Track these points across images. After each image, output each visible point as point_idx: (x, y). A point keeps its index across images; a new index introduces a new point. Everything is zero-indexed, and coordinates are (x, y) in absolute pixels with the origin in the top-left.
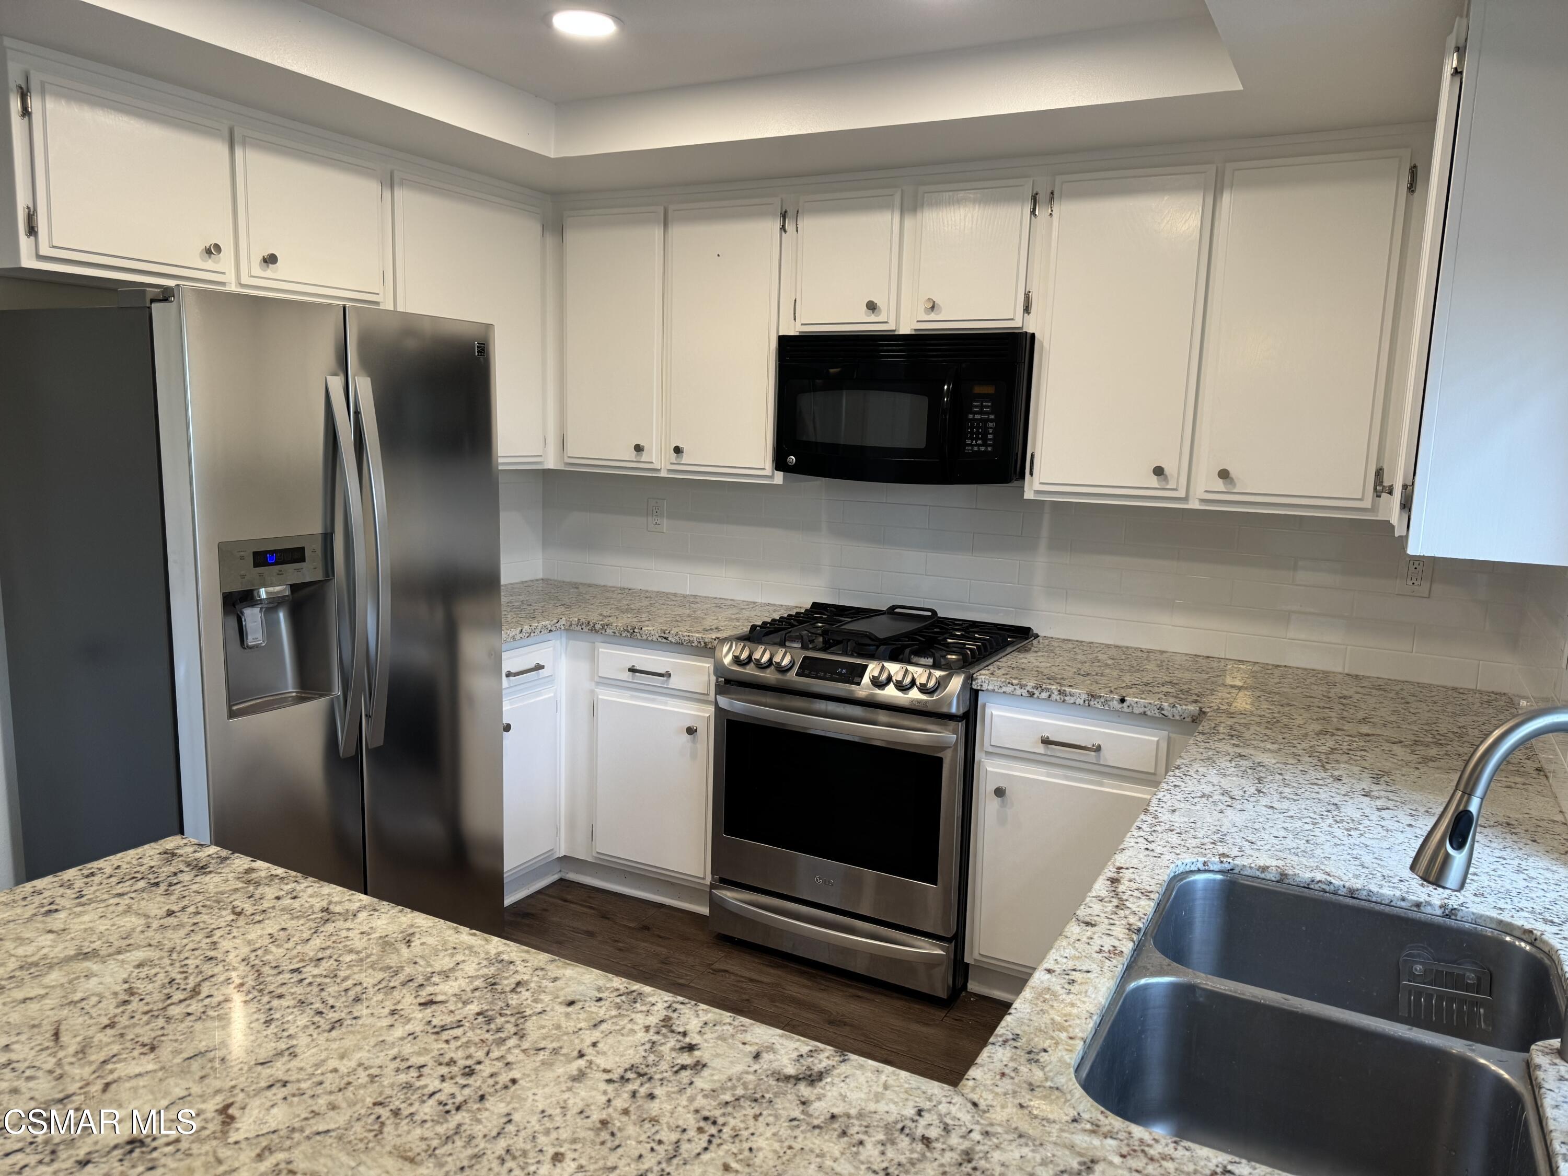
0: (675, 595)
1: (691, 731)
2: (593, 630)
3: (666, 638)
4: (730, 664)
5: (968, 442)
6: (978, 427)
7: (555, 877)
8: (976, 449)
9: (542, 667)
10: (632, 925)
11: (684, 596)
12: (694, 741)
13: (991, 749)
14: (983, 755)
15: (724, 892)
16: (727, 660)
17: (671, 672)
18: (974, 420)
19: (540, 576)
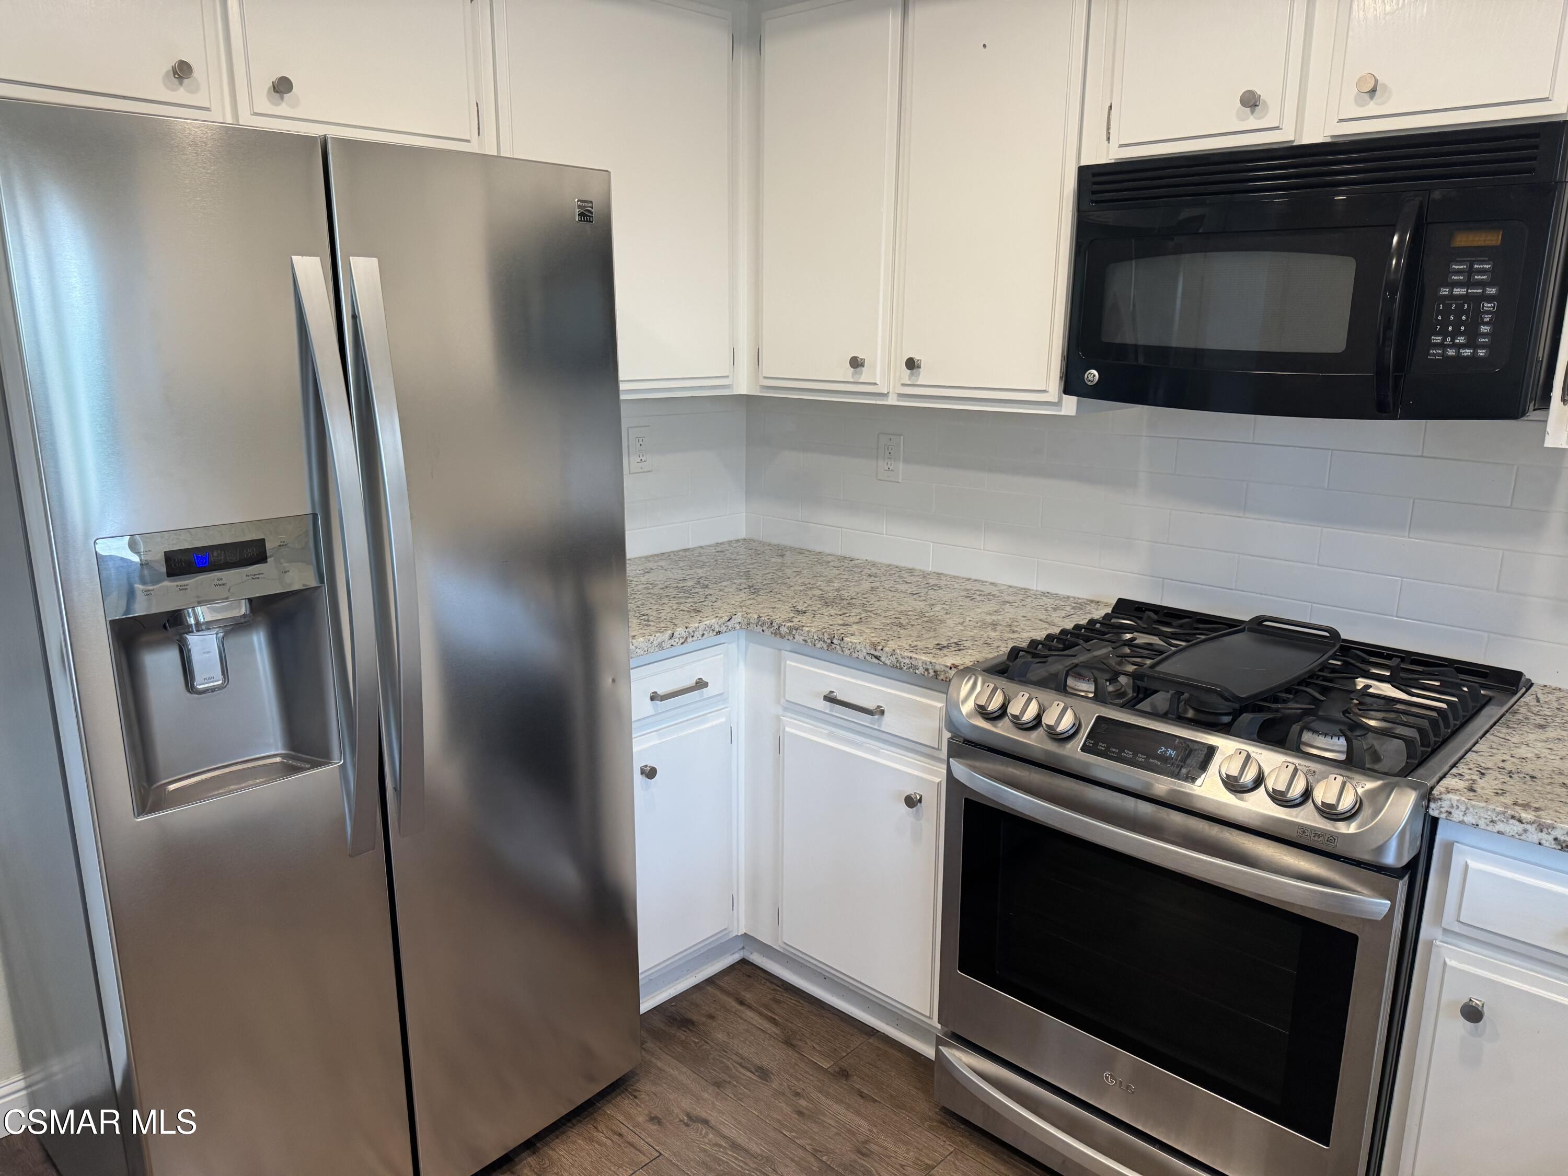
0: (911, 571)
1: (911, 802)
2: (777, 633)
3: (877, 658)
4: (970, 715)
5: (1437, 339)
6: (1460, 311)
7: (736, 957)
8: (1451, 352)
9: (706, 685)
10: (825, 1065)
11: (925, 575)
12: (918, 817)
13: (1457, 928)
14: (1439, 934)
15: (958, 1054)
16: (967, 707)
17: (884, 707)
18: (1452, 297)
19: (742, 534)
